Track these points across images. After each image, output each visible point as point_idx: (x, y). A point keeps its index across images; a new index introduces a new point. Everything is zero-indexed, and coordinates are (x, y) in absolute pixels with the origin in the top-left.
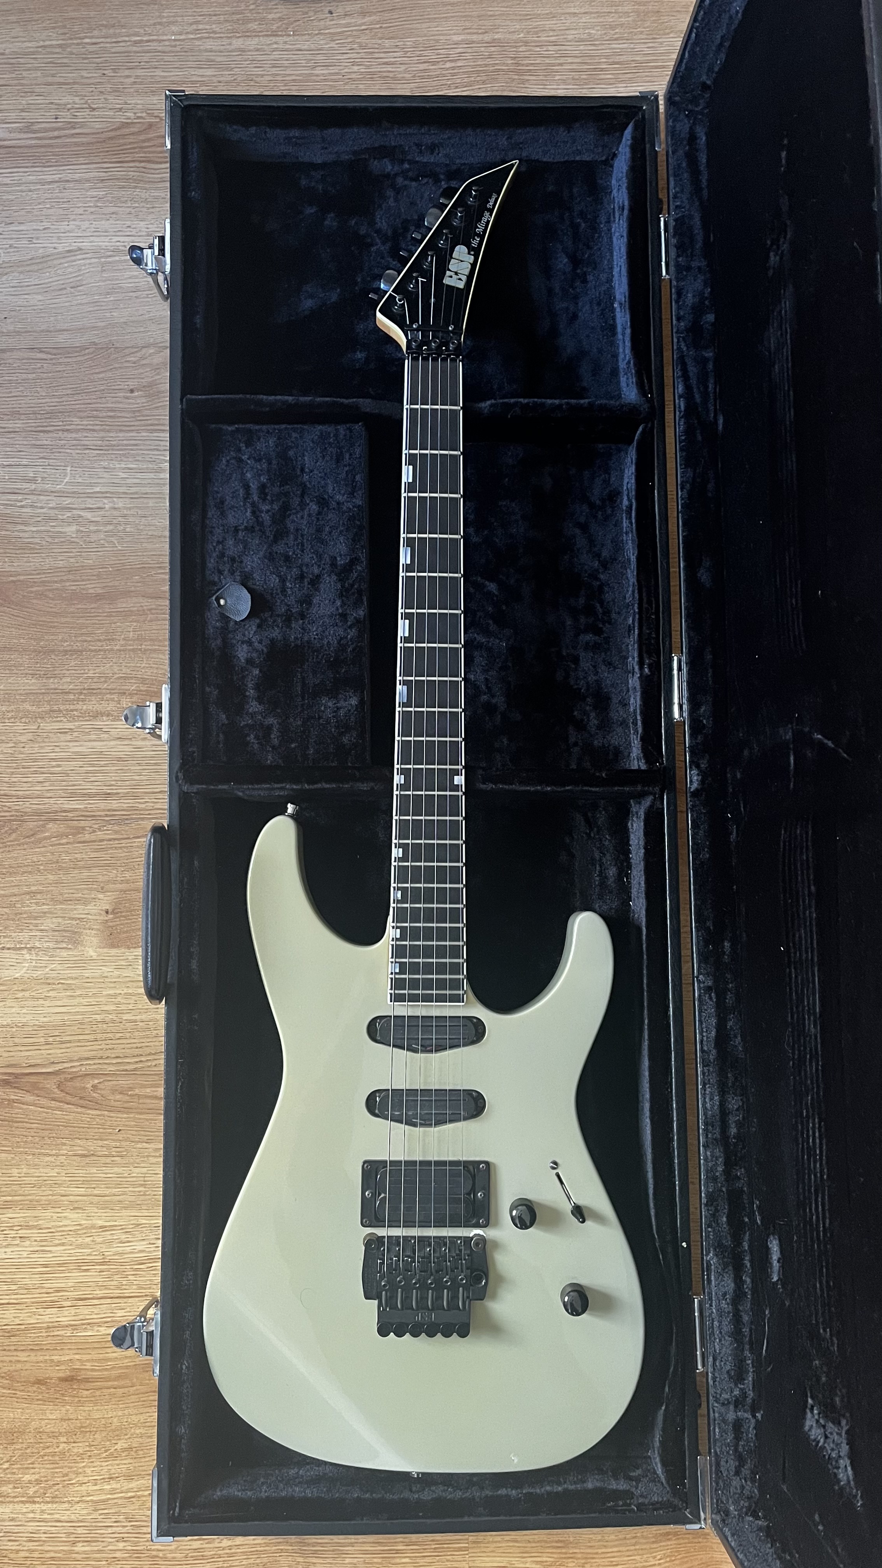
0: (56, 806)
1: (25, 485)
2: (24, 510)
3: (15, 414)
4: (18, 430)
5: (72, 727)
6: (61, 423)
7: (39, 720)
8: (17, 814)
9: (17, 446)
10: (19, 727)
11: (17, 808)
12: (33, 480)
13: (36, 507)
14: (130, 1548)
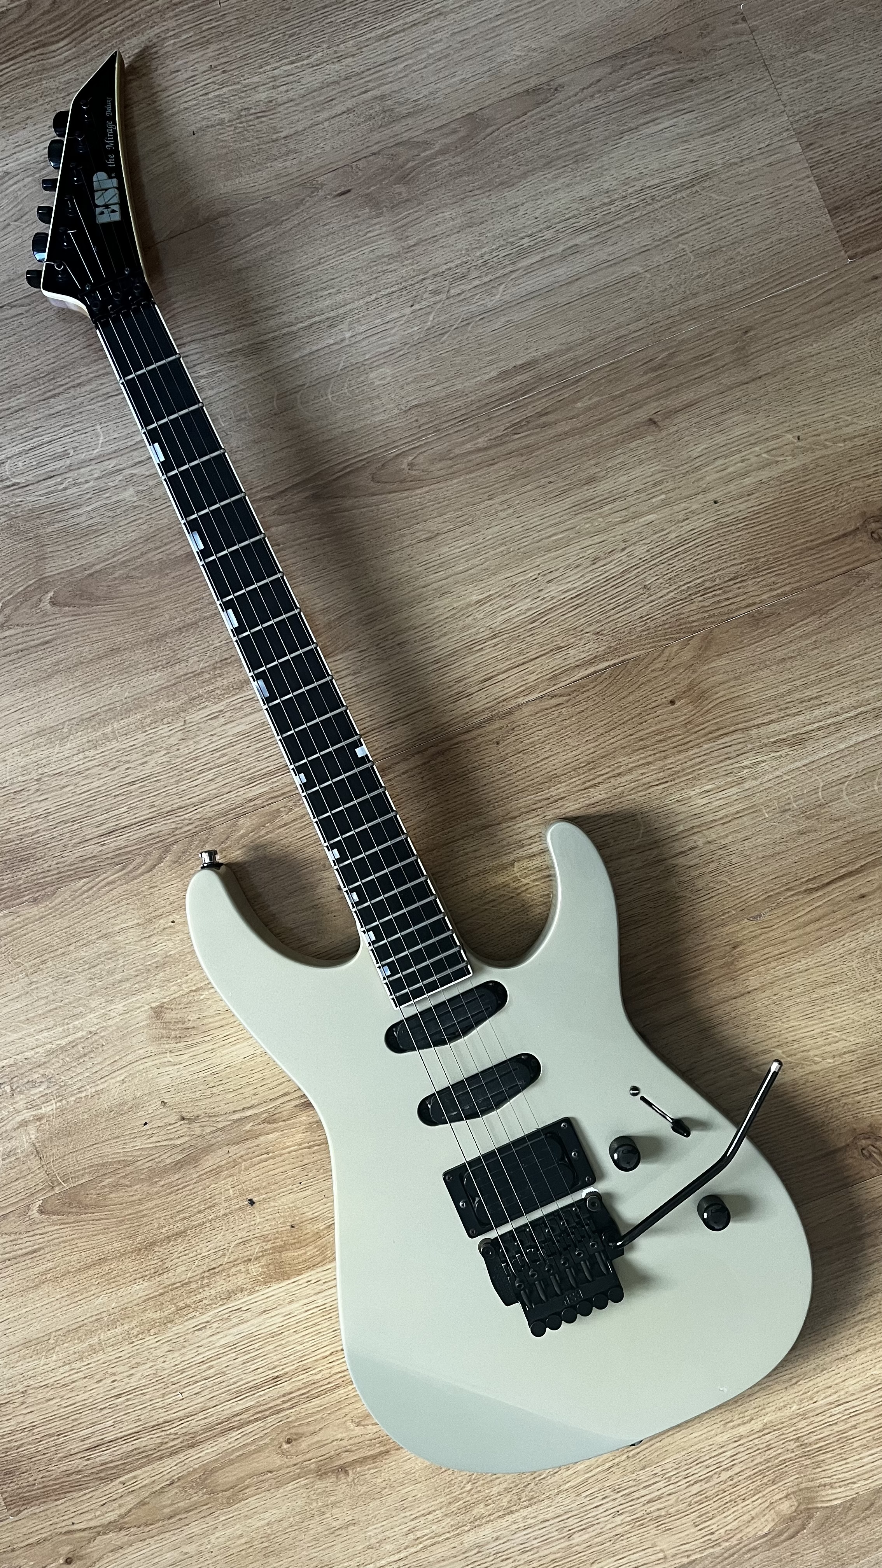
0: (239, 798)
1: (58, 464)
2: (68, 492)
3: (14, 389)
4: (24, 406)
5: (222, 708)
6: (68, 380)
7: (182, 714)
8: (201, 822)
9: (31, 424)
10: (164, 730)
11: (198, 816)
12: (65, 455)
13: (80, 483)
14: (629, 1519)
